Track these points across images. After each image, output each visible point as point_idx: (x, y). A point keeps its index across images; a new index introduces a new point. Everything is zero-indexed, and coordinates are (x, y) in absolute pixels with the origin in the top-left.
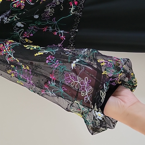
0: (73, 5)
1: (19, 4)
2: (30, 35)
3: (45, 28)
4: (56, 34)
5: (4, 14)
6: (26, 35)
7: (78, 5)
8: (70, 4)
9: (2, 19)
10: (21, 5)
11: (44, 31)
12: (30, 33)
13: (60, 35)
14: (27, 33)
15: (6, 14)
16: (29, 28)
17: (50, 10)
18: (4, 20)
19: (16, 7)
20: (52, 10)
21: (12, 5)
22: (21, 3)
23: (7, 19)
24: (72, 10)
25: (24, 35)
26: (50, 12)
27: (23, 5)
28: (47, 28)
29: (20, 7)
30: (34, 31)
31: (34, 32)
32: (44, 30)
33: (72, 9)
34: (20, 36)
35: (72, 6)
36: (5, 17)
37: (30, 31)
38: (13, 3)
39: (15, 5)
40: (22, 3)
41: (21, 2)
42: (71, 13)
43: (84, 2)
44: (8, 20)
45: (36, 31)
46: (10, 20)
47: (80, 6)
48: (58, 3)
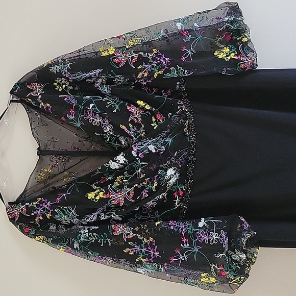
1: (118, 201)
5: (100, 209)
7: (183, 196)
8: (174, 195)
9: (98, 215)
10: (120, 202)
19: (114, 204)
20: (155, 203)
21: (110, 202)
23: (104, 215)
24: (177, 203)
27: (123, 202)
29: (119, 204)
35: (177, 197)
36: (102, 213)
38: (111, 199)
39: (113, 201)
42: (175, 206)
44: (105, 217)
46: (107, 217)
47: (186, 197)
48: (161, 197)
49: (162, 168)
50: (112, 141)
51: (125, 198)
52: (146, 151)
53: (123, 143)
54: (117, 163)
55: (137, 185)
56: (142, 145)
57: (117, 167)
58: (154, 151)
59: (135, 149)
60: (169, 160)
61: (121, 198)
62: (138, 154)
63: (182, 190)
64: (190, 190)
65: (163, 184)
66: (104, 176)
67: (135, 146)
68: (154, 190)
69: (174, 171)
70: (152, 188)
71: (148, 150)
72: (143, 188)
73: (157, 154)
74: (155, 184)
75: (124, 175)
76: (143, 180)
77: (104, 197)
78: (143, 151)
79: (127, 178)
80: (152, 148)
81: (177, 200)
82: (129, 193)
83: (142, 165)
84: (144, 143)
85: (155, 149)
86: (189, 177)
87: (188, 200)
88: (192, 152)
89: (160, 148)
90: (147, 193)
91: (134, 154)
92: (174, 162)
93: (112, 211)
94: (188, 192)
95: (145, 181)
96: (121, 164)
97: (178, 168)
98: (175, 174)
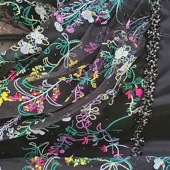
0: (133, 97)
1: (33, 106)
2: (59, 151)
3: (85, 139)
4: (107, 150)
5: (9, 123)
6: (52, 151)
7: (142, 96)
8: (127, 95)
9: (5, 132)
10: (37, 107)
11: (84, 143)
12: (60, 149)
13: (113, 151)
14: (54, 148)
15: (12, 121)
16: (58, 140)
17: (92, 109)
18: (9, 134)
19: (28, 110)
20: (96, 109)
21: (22, 108)
22: (37, 104)
23: (14, 132)
24: (132, 107)
25: (49, 152)
26: (91, 114)
27: (42, 108)
28: (89, 137)
29: (36, 110)
30: (66, 144)
31: (66, 146)
32: (84, 141)
33: (131, 104)
34: (41, 152)
35: (131, 98)
36: (11, 128)
37: (59, 145)
38: (23, 103)
39: (26, 107)
40: (39, 103)
41: (36, 102)
42: (129, 113)
43: (154, 89)
44: (15, 135)
45: (70, 144)
46: (18, 134)
47: (147, 98)
48: (106, 97)
49: (105, 48)
50: (25, 14)
51: (45, 101)
52: (78, 21)
53: (42, 17)
54: (31, 43)
55: (64, 79)
56: (71, 11)
57: (32, 52)
58: (91, 20)
59: (59, 19)
60: (118, 34)
61: (38, 102)
62: (64, 27)
63: (140, 86)
64: (153, 86)
65: (108, 75)
66: (14, 70)
67: (60, 13)
68: (94, 85)
69: (127, 52)
70: (90, 82)
71: (82, 19)
72: (75, 83)
73: (97, 24)
74: (96, 76)
75: (43, 65)
76: (75, 69)
77: (10, 100)
78: (73, 22)
79: (47, 69)
80: (88, 15)
81: (132, 103)
82: (51, 93)
83: (72, 45)
84: (75, 8)
85: (94, 17)
86: (152, 64)
87: (151, 102)
88: (155, 23)
89: (102, 14)
90: (81, 90)
91: (58, 27)
92: (126, 39)
93: (25, 125)
94: (150, 89)
95: (77, 71)
96: (38, 45)
97: (133, 48)
98: (128, 57)
